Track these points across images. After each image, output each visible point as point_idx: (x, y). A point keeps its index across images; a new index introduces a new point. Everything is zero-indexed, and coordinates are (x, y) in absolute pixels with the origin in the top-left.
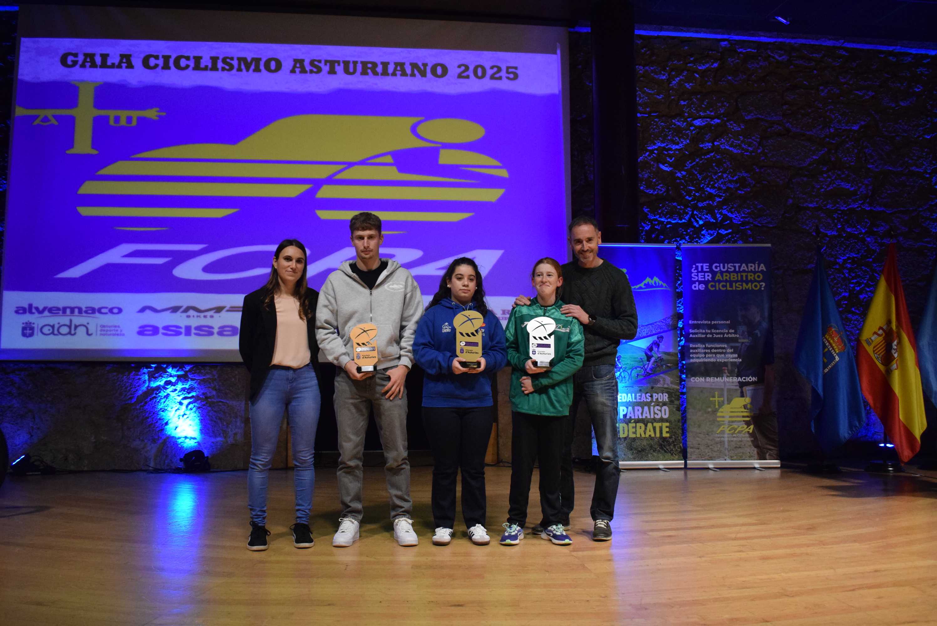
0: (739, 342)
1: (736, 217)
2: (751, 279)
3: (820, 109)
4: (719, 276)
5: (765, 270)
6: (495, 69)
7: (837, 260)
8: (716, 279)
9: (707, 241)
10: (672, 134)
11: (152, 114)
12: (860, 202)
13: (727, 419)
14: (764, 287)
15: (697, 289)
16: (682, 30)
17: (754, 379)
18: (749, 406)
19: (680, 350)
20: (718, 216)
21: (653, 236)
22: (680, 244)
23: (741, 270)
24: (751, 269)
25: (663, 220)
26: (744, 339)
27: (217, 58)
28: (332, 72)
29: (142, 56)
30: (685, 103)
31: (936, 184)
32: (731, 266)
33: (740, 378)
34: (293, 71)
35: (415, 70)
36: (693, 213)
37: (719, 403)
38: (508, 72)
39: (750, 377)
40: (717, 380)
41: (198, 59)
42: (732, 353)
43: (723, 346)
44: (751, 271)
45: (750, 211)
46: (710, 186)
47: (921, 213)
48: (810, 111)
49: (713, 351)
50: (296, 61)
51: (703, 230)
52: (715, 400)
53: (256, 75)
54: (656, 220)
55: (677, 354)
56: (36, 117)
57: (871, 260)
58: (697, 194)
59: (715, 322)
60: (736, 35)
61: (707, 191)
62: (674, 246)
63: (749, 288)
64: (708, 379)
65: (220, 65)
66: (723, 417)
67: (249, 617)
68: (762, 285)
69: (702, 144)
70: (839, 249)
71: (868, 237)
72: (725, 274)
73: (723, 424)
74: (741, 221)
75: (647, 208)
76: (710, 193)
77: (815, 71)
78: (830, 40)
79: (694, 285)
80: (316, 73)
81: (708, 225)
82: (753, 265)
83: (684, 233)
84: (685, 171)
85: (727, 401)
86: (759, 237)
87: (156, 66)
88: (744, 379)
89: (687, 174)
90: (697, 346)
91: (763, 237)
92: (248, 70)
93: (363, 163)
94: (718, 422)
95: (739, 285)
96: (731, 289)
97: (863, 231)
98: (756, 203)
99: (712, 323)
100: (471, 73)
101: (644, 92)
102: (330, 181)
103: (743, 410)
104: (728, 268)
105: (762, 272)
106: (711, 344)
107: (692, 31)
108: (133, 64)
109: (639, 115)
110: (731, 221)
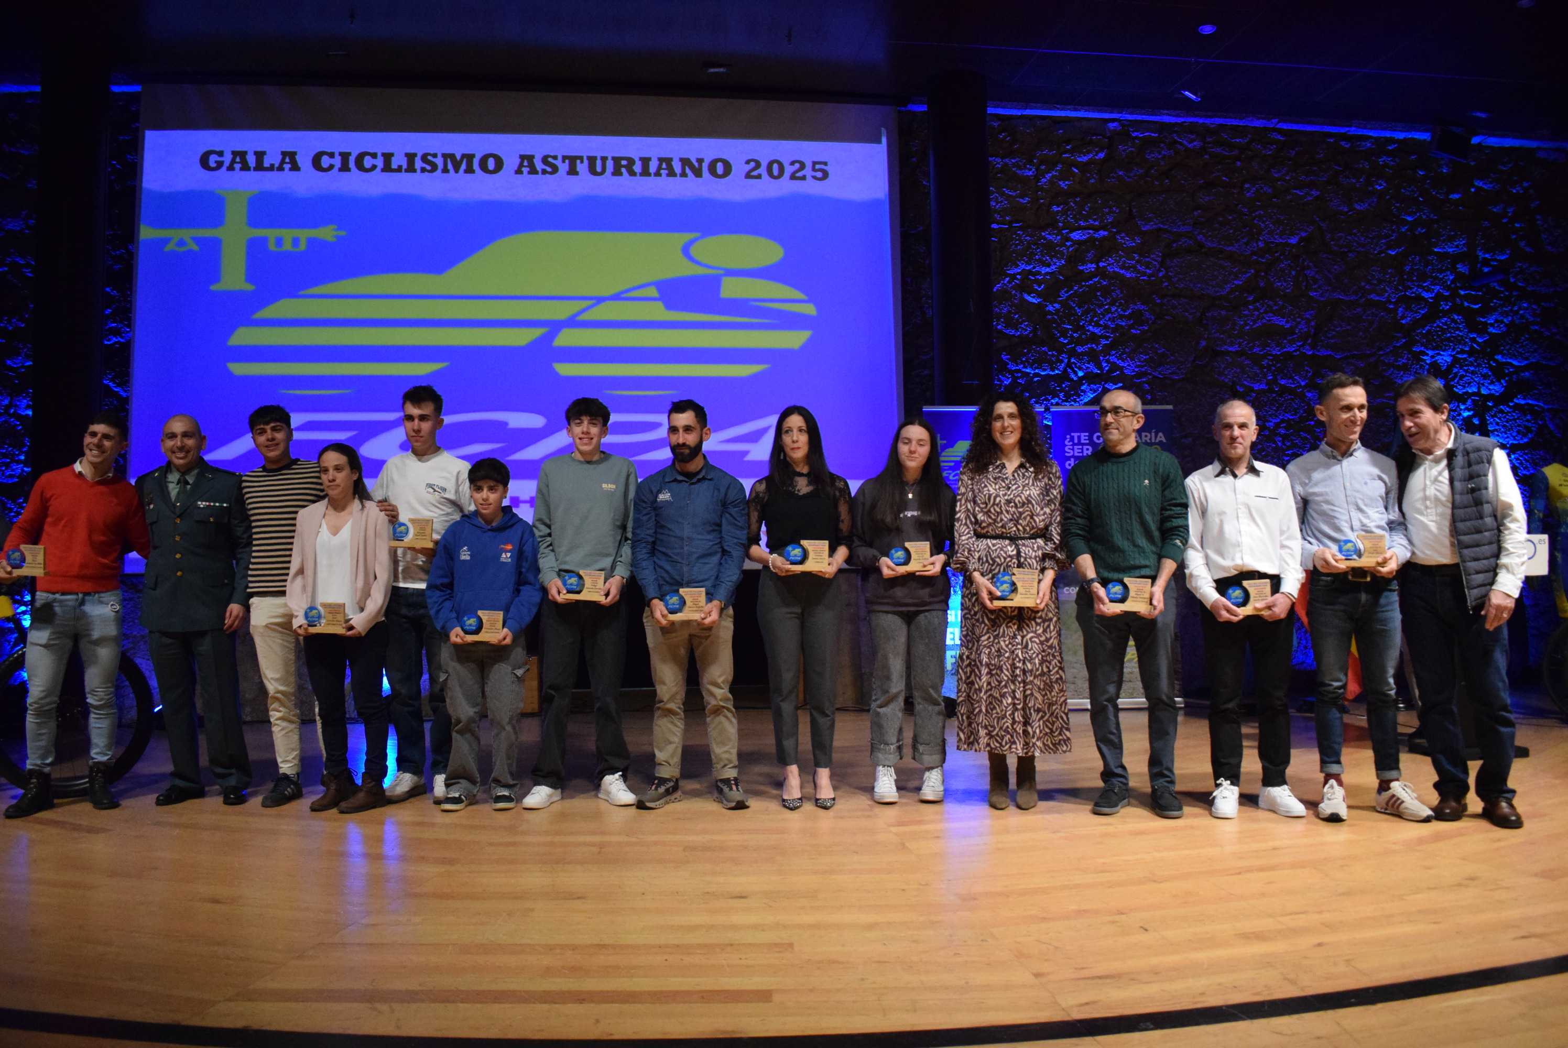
1: (1128, 365)
3: (1246, 215)
5: (1164, 441)
6: (797, 166)
7: (1267, 424)
9: (1089, 399)
10: (1041, 251)
11: (328, 233)
12: (1299, 344)
16: (1055, 107)
20: (1104, 364)
22: (1052, 404)
25: (1028, 371)
27: (415, 155)
28: (572, 171)
29: (312, 154)
30: (1060, 209)
31: (1403, 317)
34: (519, 172)
35: (687, 168)
36: (1069, 361)
38: (814, 170)
41: (387, 157)
44: (1146, 443)
45: (1147, 357)
46: (1093, 324)
47: (1382, 358)
48: (1230, 218)
50: (522, 157)
51: (1084, 384)
53: (469, 176)
54: (1019, 371)
56: (166, 241)
57: (1313, 423)
58: (1075, 335)
60: (1129, 114)
61: (1089, 331)
65: (418, 164)
67: (480, 914)
69: (1083, 265)
70: (1270, 408)
71: (1308, 391)
74: (1135, 371)
75: (1006, 355)
76: (1093, 333)
77: (1239, 163)
78: (1258, 119)
79: (1069, 462)
80: (551, 173)
81: (1090, 378)
82: (1147, 434)
83: (1058, 389)
84: (1059, 304)
86: (1159, 393)
87: (331, 167)
89: (1061, 307)
91: (1166, 394)
92: (457, 171)
93: (616, 297)
97: (1303, 384)
98: (1157, 346)
100: (762, 170)
101: (1003, 194)
102: (572, 322)
105: (1160, 443)
107: (1069, 109)
108: (300, 165)
109: (994, 226)
110: (1122, 372)
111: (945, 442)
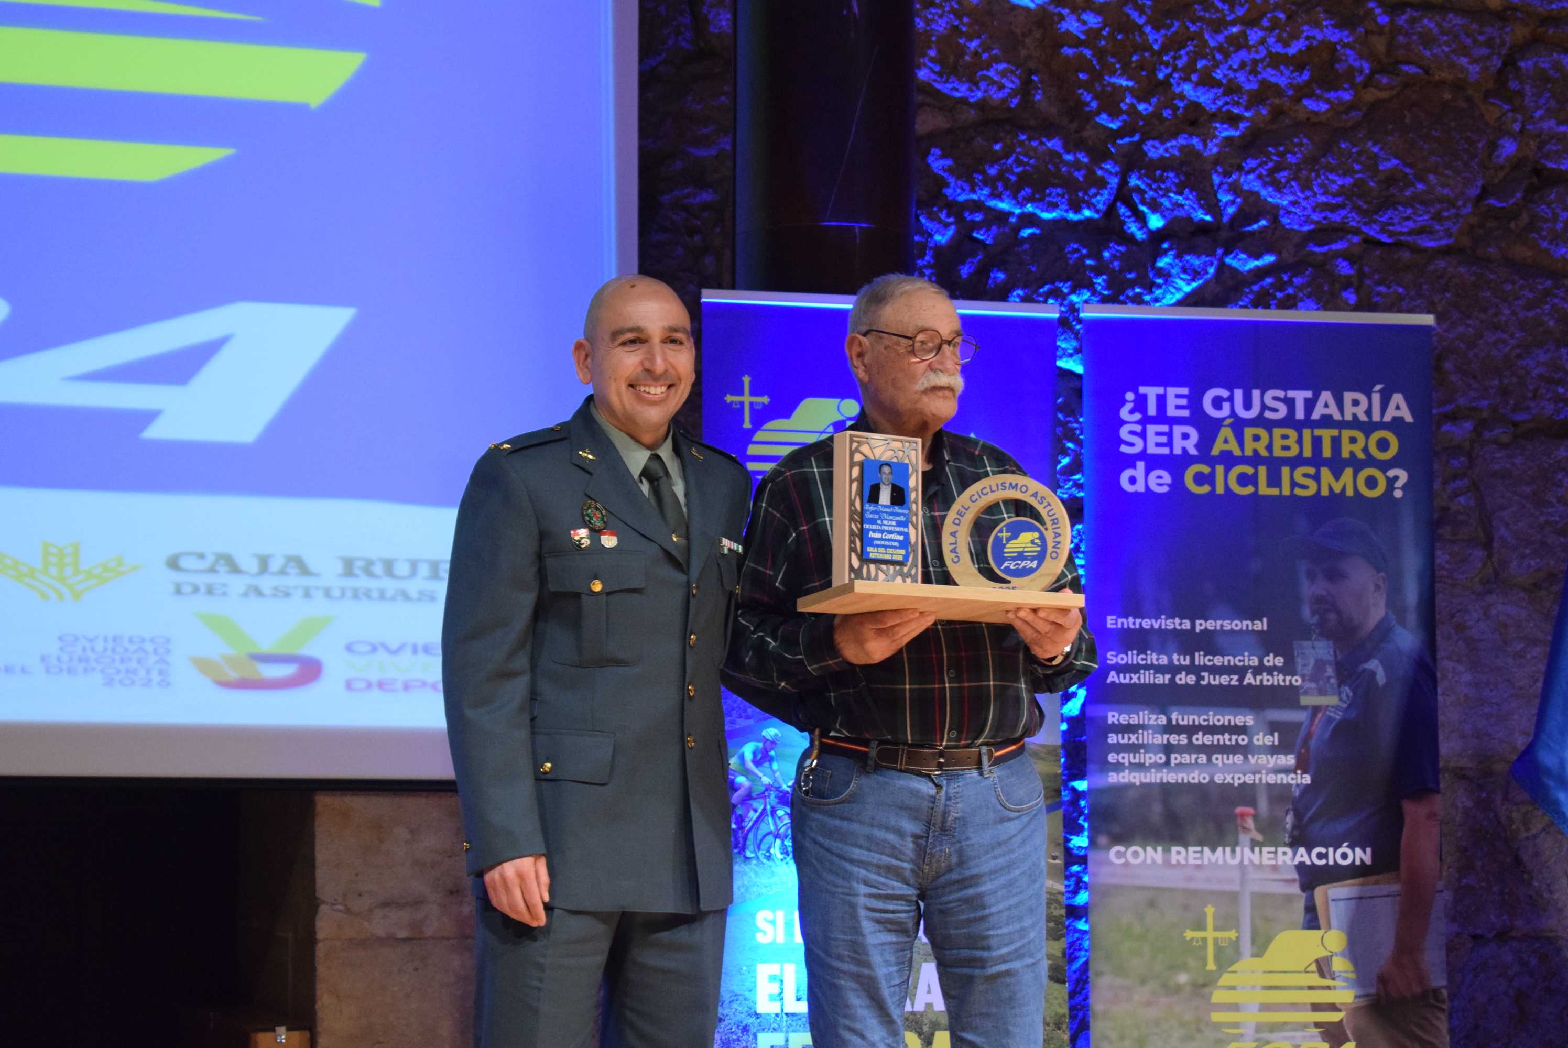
0: (1305, 708)
1: (1293, 203)
2: (1352, 453)
4: (1225, 442)
5: (1409, 418)
8: (1215, 452)
9: (1178, 296)
13: (1250, 1017)
14: (1403, 488)
15: (1140, 487)
17: (1360, 856)
18: (1340, 965)
19: (1063, 732)
20: (1225, 198)
21: (965, 271)
22: (1073, 305)
23: (1316, 416)
24: (1355, 416)
25: (1003, 206)
26: (1322, 692)
32: (1276, 399)
33: (1302, 850)
36: (1124, 182)
37: (1219, 951)
39: (1344, 849)
40: (1213, 859)
42: (1273, 750)
43: (1239, 720)
44: (1355, 423)
45: (1349, 181)
46: (1194, 78)
49: (1199, 739)
51: (1165, 253)
52: (1204, 940)
54: (978, 206)
55: (1052, 751)
58: (1141, 107)
59: (1210, 625)
61: (1182, 97)
62: (1049, 312)
63: (1344, 489)
64: (1178, 854)
66: (1235, 1007)
68: (1396, 478)
72: (1249, 432)
73: (1239, 1038)
74: (1312, 222)
75: (943, 157)
76: (1196, 106)
81: (1182, 236)
82: (1362, 399)
83: (1089, 262)
85: (1253, 941)
86: (1382, 289)
88: (1320, 856)
89: (1105, 25)
90: (1134, 720)
91: (1400, 290)
94: (1217, 1026)
95: (1306, 475)
96: (1275, 491)
98: (1375, 150)
99: (1198, 629)
103: (1316, 980)
104: (1264, 407)
105: (1396, 425)
106: (1192, 714)
110: (1275, 220)
111: (765, 400)
